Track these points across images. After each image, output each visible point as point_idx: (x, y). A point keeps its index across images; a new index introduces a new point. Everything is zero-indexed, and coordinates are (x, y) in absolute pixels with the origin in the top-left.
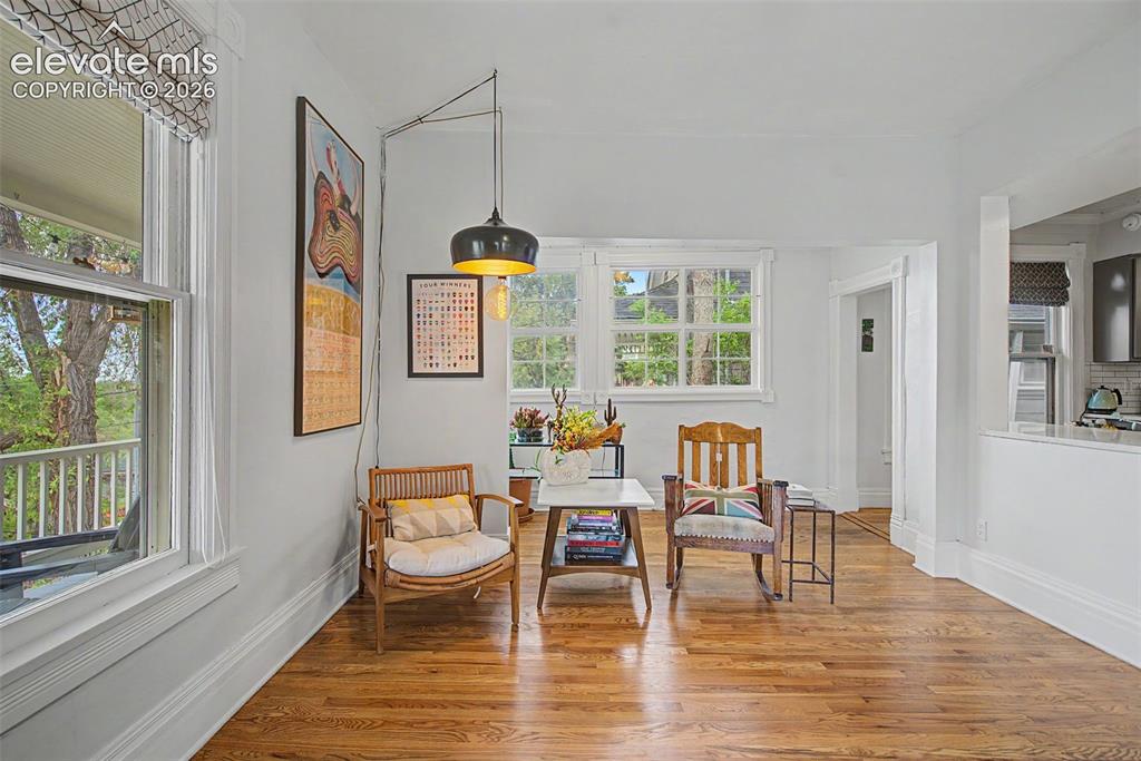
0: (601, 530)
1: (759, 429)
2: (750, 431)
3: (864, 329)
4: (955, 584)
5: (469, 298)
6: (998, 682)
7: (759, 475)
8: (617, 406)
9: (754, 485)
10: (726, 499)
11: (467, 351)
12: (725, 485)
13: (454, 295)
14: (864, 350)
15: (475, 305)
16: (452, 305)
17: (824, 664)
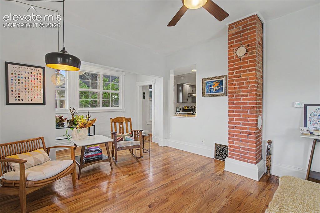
0: (96, 151)
1: (131, 118)
2: (128, 119)
3: (143, 94)
4: (166, 147)
5: (39, 75)
6: (181, 162)
7: (131, 130)
8: (90, 113)
9: (131, 132)
10: (126, 137)
11: (38, 95)
12: (123, 133)
13: (31, 73)
14: (143, 99)
15: (42, 78)
16: (30, 77)
17: (156, 168)
